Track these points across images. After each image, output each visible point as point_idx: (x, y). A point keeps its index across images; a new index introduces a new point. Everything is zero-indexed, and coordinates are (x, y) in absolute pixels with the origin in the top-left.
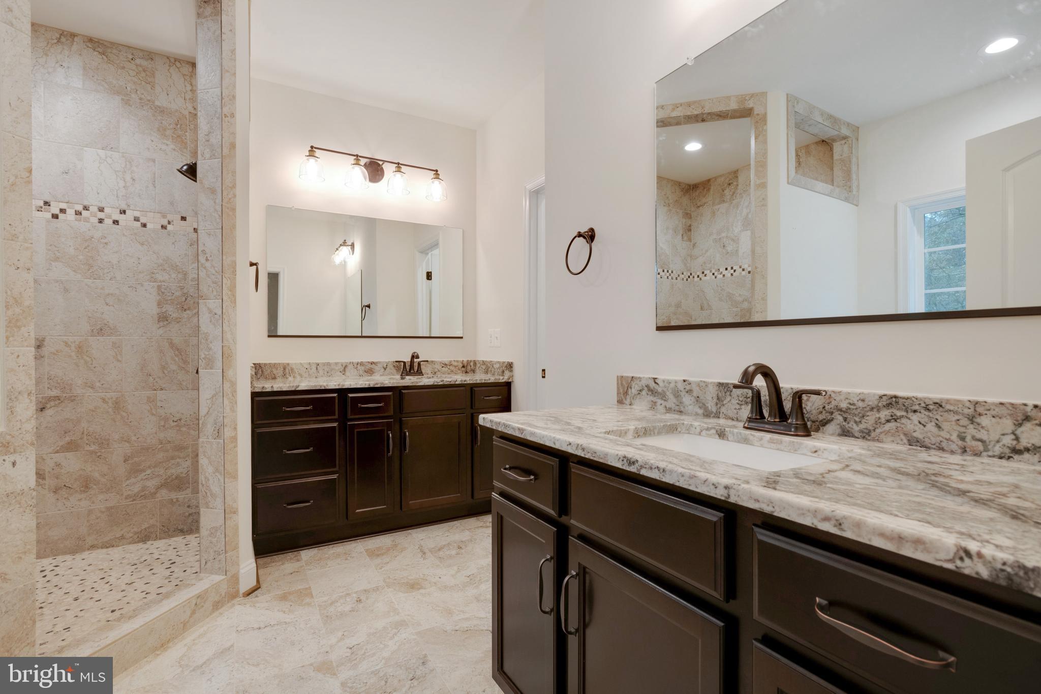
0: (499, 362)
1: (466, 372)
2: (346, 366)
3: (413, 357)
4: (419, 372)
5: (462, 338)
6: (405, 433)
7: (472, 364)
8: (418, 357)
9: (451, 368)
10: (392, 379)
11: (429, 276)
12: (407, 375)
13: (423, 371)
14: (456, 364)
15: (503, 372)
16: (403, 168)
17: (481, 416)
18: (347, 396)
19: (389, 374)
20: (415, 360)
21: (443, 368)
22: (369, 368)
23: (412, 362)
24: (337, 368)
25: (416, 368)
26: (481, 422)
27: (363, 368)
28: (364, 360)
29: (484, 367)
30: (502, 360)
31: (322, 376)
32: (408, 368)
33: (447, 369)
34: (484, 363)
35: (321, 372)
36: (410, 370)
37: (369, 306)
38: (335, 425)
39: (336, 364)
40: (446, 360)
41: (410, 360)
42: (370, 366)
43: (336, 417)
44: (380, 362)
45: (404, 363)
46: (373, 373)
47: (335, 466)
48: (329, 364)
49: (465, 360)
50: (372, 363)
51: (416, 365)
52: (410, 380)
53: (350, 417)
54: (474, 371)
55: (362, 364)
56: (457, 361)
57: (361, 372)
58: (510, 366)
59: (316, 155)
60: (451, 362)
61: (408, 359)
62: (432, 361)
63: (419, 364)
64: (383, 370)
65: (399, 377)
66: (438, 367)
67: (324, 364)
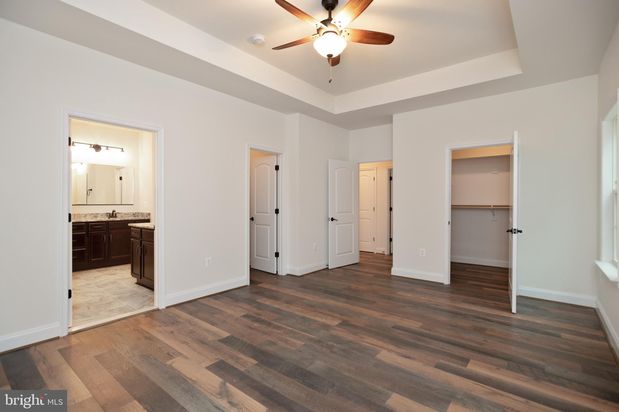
0: (146, 213)
1: (135, 216)
2: (86, 215)
3: (113, 212)
4: (116, 217)
5: (133, 205)
6: (110, 236)
7: (137, 214)
8: (115, 211)
9: (129, 215)
10: (106, 219)
11: (121, 178)
12: (111, 218)
13: (117, 216)
14: (131, 214)
15: (147, 216)
16: (109, 148)
17: (129, 224)
18: (89, 224)
19: (103, 218)
20: (114, 213)
21: (125, 215)
22: (96, 216)
23: (113, 213)
24: (83, 216)
25: (114, 215)
26: (129, 225)
27: (93, 215)
28: (94, 213)
29: (141, 214)
30: (147, 212)
31: (77, 218)
32: (111, 215)
33: (127, 215)
34: (141, 213)
35: (76, 217)
36: (112, 216)
37: (91, 190)
38: (85, 233)
39: (82, 214)
40: (127, 212)
41: (112, 212)
42: (96, 215)
43: (85, 230)
44: (100, 213)
45: (110, 214)
46: (97, 217)
47: (84, 246)
48: (79, 214)
49: (134, 212)
50: (97, 214)
51: (114, 214)
52: (112, 219)
53: (90, 230)
54: (138, 216)
55: (92, 214)
56: (131, 213)
57: (92, 217)
58: (149, 214)
59: (75, 145)
60: (129, 213)
61: (111, 212)
62: (121, 213)
63: (116, 214)
64: (101, 216)
65: (108, 218)
66: (123, 215)
67: (77, 214)
